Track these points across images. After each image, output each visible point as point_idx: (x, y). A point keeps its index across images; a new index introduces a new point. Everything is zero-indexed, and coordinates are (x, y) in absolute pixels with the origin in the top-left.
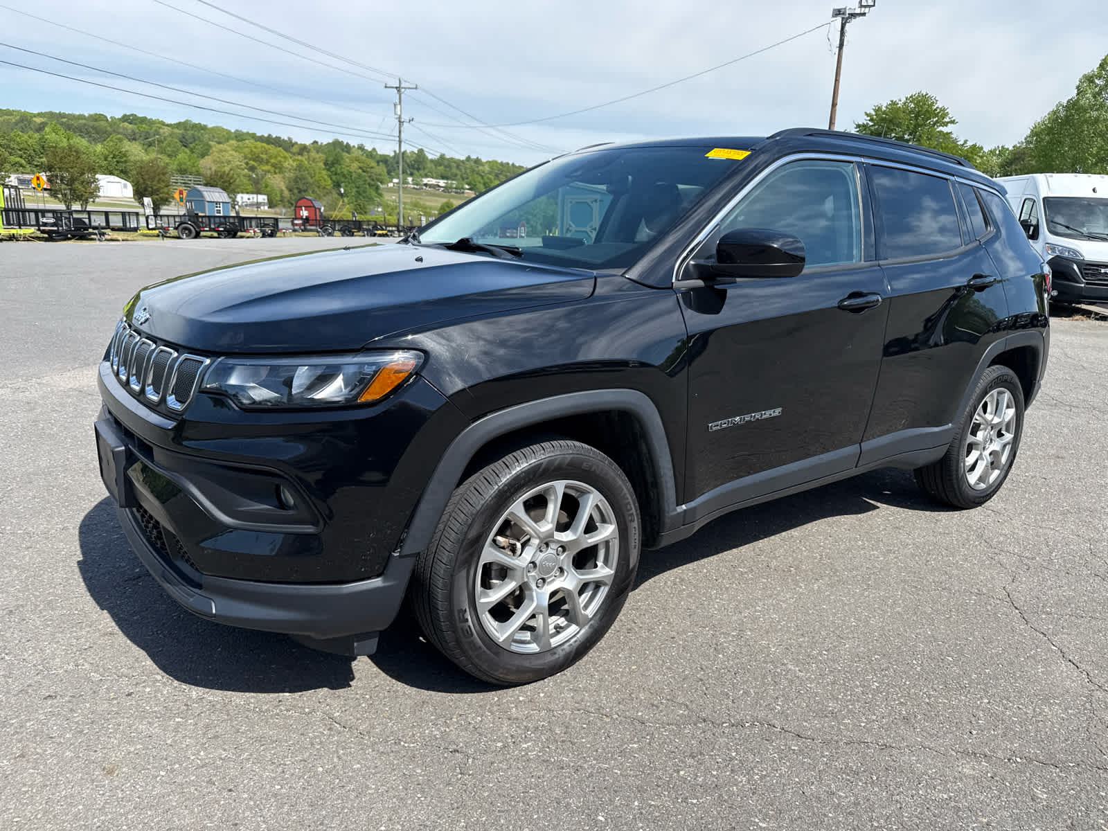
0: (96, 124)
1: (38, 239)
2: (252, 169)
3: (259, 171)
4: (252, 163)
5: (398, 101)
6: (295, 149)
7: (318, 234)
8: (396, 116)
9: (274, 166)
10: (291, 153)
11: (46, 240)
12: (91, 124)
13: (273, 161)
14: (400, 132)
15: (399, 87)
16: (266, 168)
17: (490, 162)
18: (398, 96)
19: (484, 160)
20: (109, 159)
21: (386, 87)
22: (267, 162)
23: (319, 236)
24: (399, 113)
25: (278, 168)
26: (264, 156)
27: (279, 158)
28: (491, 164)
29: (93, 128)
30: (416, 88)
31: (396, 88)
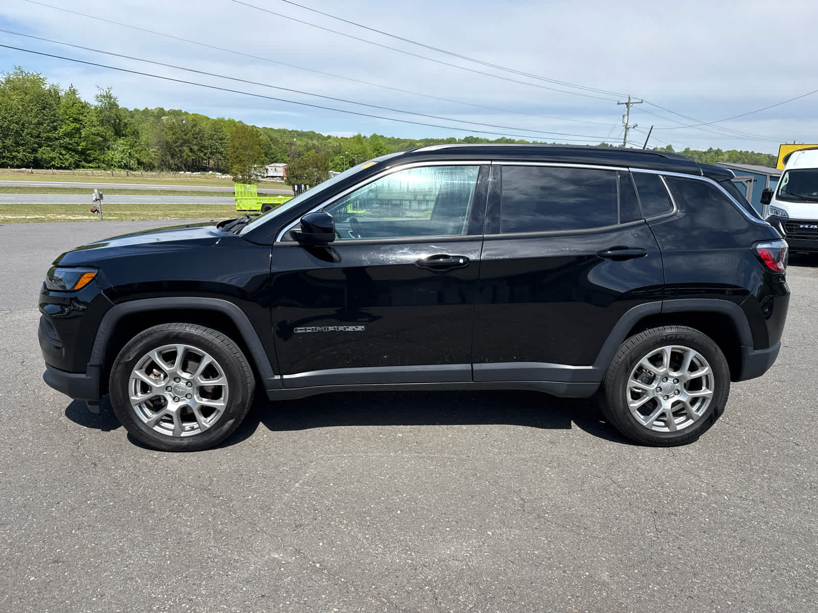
5: (626, 113)
8: (624, 124)
14: (625, 135)
15: (628, 103)
17: (729, 152)
18: (627, 109)
19: (724, 151)
21: (618, 104)
24: (626, 122)
28: (731, 153)
30: (642, 102)
31: (626, 103)
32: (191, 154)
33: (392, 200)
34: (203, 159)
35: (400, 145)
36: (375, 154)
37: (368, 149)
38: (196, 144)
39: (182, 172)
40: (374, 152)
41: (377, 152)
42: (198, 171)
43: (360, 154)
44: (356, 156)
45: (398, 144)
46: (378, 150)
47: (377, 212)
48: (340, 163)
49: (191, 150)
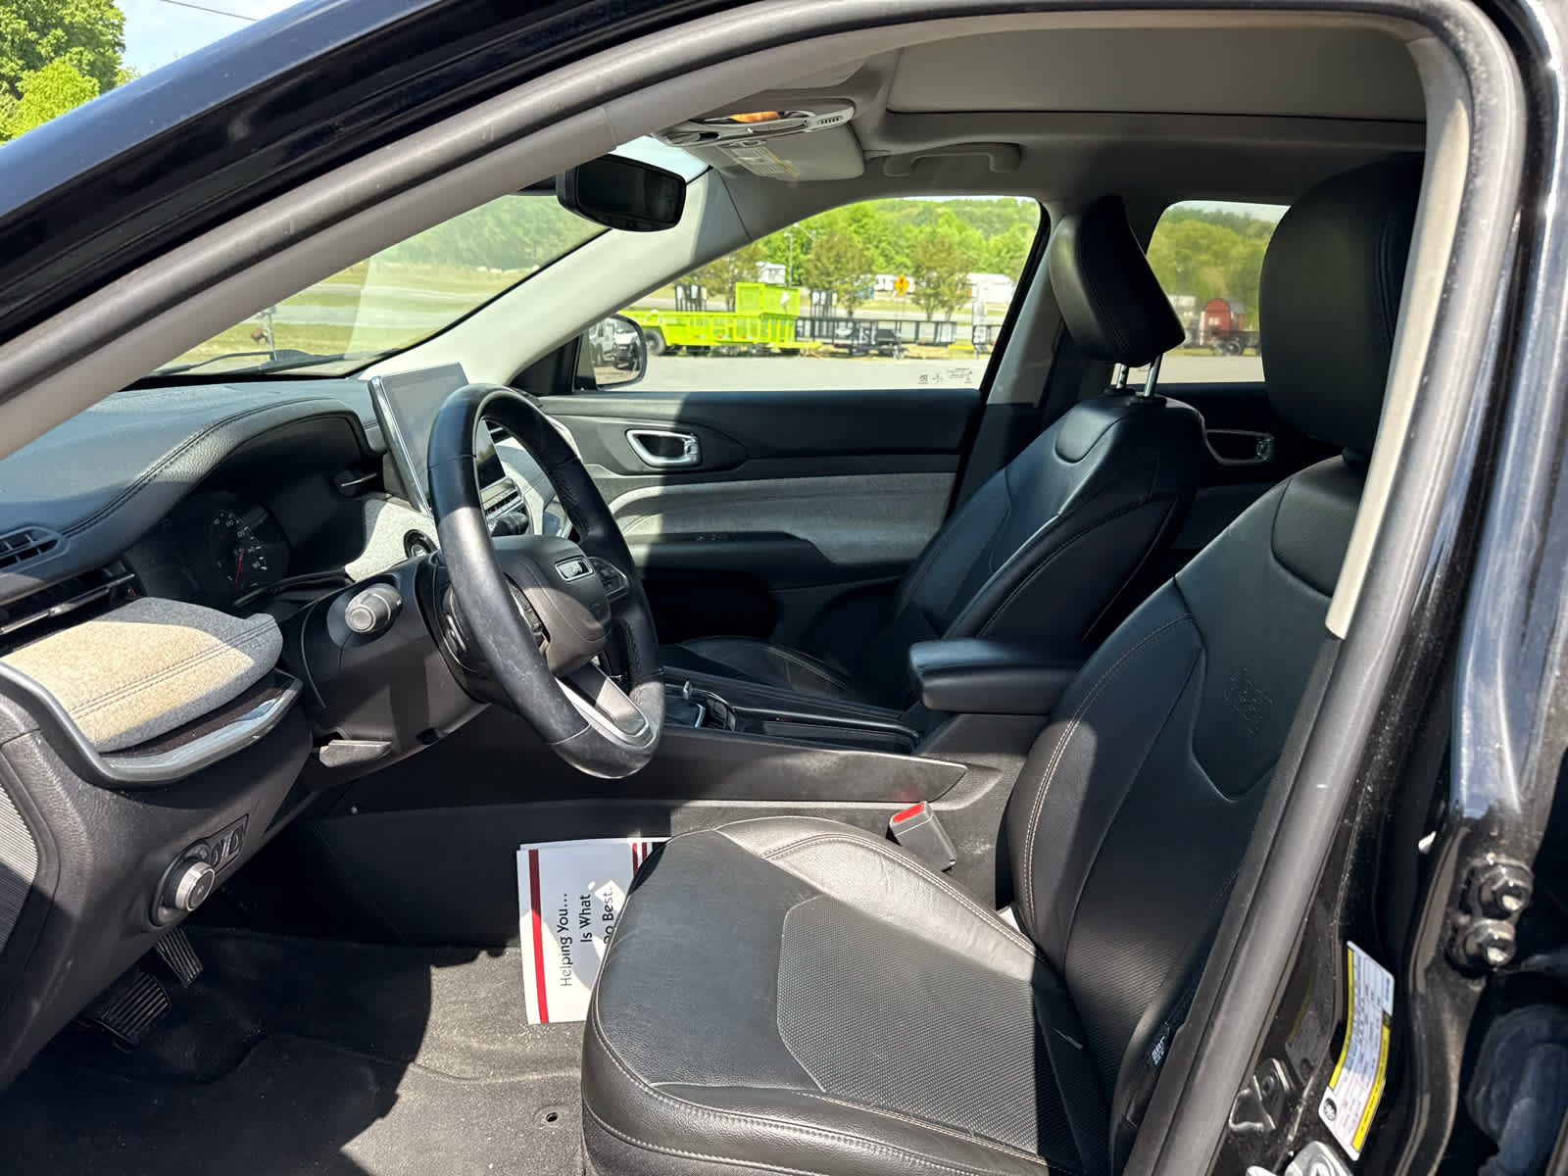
0: (1002, 211)
1: (833, 355)
2: (1185, 259)
3: (1192, 264)
4: (1187, 252)
6: (1251, 231)
7: (1211, 352)
9: (1216, 255)
10: (1245, 235)
11: (844, 356)
12: (997, 210)
13: (1215, 247)
16: (1204, 257)
20: (1003, 254)
22: (1207, 249)
23: (1214, 355)
25: (1221, 258)
26: (1204, 242)
27: (1224, 244)
29: (999, 216)
32: (498, 230)
33: (878, 321)
34: (524, 244)
35: (903, 212)
36: (852, 228)
37: (840, 220)
38: (507, 211)
39: (482, 269)
40: (850, 225)
41: (855, 225)
42: (515, 267)
43: (822, 228)
44: (814, 232)
45: (900, 210)
46: (859, 221)
47: (844, 346)
48: (783, 247)
49: (500, 223)
